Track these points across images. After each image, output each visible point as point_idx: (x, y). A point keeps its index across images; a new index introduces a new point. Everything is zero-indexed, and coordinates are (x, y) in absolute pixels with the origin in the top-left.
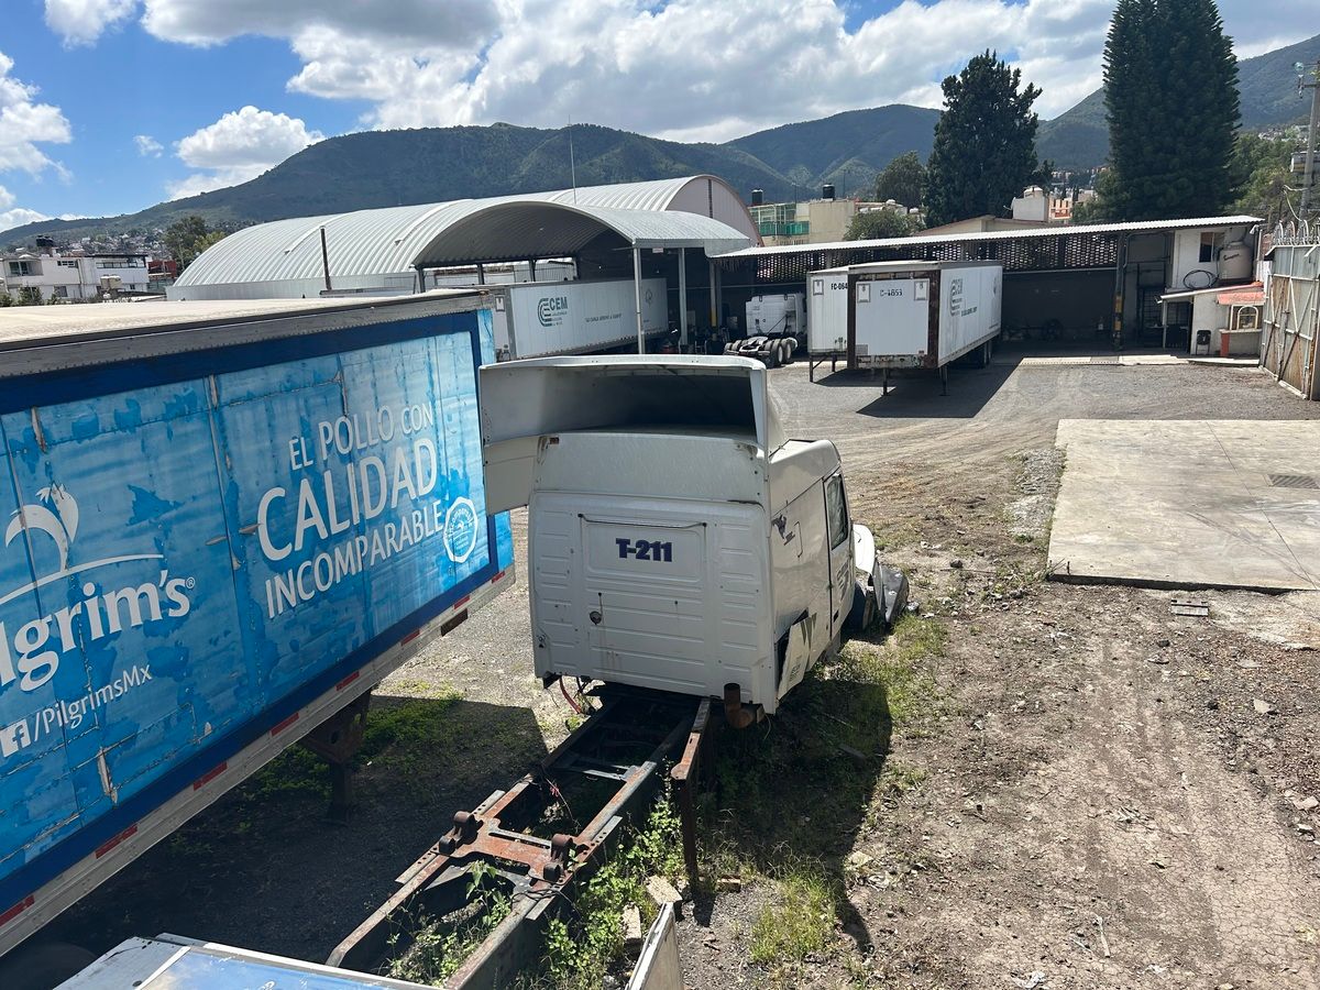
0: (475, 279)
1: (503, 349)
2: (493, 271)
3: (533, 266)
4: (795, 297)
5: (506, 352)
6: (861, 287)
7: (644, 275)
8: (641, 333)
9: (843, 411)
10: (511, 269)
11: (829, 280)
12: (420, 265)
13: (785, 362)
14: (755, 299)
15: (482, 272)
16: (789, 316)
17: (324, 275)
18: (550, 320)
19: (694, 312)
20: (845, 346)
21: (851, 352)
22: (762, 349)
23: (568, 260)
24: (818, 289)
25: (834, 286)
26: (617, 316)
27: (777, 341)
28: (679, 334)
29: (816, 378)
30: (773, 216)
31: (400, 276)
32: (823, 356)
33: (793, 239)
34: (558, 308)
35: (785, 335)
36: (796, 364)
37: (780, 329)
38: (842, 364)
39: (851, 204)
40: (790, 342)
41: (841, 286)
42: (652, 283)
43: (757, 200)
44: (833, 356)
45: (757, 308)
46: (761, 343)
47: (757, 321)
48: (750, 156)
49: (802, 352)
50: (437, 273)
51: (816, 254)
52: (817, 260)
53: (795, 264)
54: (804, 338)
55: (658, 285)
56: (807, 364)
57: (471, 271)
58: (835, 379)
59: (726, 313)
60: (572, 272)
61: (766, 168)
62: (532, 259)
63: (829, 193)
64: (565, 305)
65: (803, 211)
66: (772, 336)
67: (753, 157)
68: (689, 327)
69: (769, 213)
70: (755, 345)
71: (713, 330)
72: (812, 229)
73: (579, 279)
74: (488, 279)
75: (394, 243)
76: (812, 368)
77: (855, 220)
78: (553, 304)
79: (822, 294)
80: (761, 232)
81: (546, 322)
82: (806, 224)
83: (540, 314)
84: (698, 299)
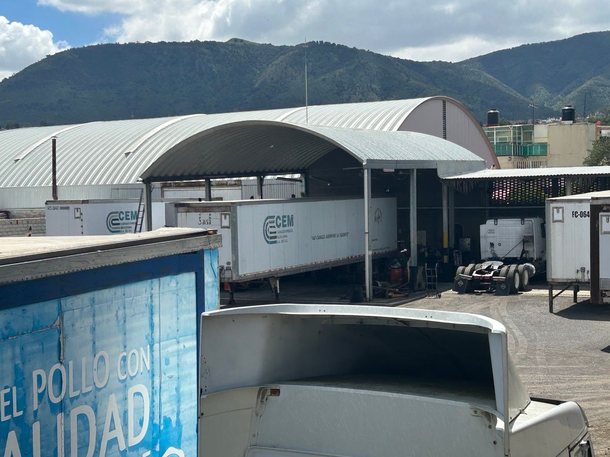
0: (201, 193)
1: (226, 266)
2: (220, 185)
3: (261, 182)
4: (533, 222)
5: (228, 269)
6: (604, 219)
7: (375, 193)
8: (368, 254)
9: (587, 348)
10: (238, 184)
11: (570, 208)
12: (149, 178)
13: (523, 288)
14: (490, 223)
15: (209, 186)
16: (526, 240)
17: (51, 184)
18: (275, 237)
19: (424, 232)
20: (587, 277)
21: (594, 283)
22: (496, 274)
23: (297, 176)
24: (558, 216)
25: (575, 214)
26: (343, 235)
27: (513, 267)
28: (408, 254)
29: (557, 308)
30: (509, 136)
31: (127, 187)
32: (565, 285)
33: (530, 161)
34: (284, 226)
35: (521, 260)
36: (534, 292)
37: (516, 254)
38: (585, 294)
39: (593, 127)
40: (527, 268)
41: (583, 214)
42: (381, 202)
43: (493, 120)
44: (576, 286)
45: (491, 231)
46: (496, 267)
47: (492, 245)
48: (485, 74)
49: (540, 279)
50: (164, 186)
51: (555, 179)
52: (556, 186)
53: (533, 187)
54: (542, 265)
55: (387, 205)
56: (546, 292)
57: (199, 185)
58: (578, 311)
59: (459, 232)
60: (299, 189)
61: (503, 87)
62: (261, 174)
63: (569, 115)
64: (291, 223)
65: (541, 132)
66: (507, 261)
67: (488, 76)
68: (419, 247)
69: (506, 133)
70: (489, 269)
71: (443, 252)
72: (551, 150)
73: (308, 195)
74: (215, 193)
75: (123, 155)
76: (551, 298)
77: (596, 143)
78: (279, 222)
79: (562, 221)
80: (495, 153)
81: (271, 239)
82: (544, 146)
83: (265, 232)
84: (429, 219)
